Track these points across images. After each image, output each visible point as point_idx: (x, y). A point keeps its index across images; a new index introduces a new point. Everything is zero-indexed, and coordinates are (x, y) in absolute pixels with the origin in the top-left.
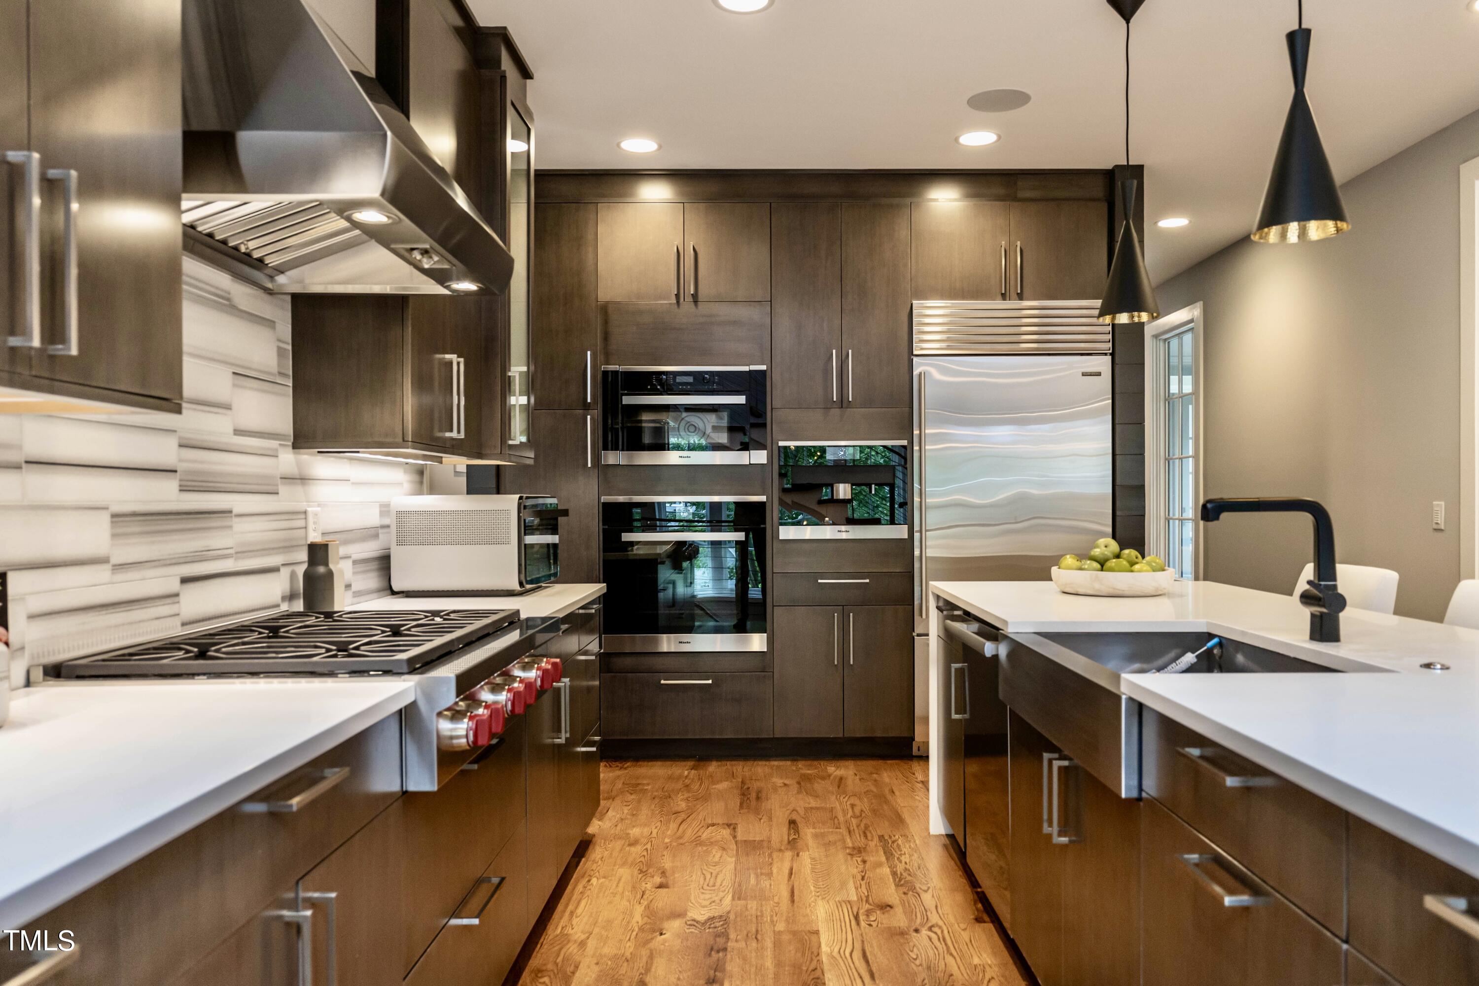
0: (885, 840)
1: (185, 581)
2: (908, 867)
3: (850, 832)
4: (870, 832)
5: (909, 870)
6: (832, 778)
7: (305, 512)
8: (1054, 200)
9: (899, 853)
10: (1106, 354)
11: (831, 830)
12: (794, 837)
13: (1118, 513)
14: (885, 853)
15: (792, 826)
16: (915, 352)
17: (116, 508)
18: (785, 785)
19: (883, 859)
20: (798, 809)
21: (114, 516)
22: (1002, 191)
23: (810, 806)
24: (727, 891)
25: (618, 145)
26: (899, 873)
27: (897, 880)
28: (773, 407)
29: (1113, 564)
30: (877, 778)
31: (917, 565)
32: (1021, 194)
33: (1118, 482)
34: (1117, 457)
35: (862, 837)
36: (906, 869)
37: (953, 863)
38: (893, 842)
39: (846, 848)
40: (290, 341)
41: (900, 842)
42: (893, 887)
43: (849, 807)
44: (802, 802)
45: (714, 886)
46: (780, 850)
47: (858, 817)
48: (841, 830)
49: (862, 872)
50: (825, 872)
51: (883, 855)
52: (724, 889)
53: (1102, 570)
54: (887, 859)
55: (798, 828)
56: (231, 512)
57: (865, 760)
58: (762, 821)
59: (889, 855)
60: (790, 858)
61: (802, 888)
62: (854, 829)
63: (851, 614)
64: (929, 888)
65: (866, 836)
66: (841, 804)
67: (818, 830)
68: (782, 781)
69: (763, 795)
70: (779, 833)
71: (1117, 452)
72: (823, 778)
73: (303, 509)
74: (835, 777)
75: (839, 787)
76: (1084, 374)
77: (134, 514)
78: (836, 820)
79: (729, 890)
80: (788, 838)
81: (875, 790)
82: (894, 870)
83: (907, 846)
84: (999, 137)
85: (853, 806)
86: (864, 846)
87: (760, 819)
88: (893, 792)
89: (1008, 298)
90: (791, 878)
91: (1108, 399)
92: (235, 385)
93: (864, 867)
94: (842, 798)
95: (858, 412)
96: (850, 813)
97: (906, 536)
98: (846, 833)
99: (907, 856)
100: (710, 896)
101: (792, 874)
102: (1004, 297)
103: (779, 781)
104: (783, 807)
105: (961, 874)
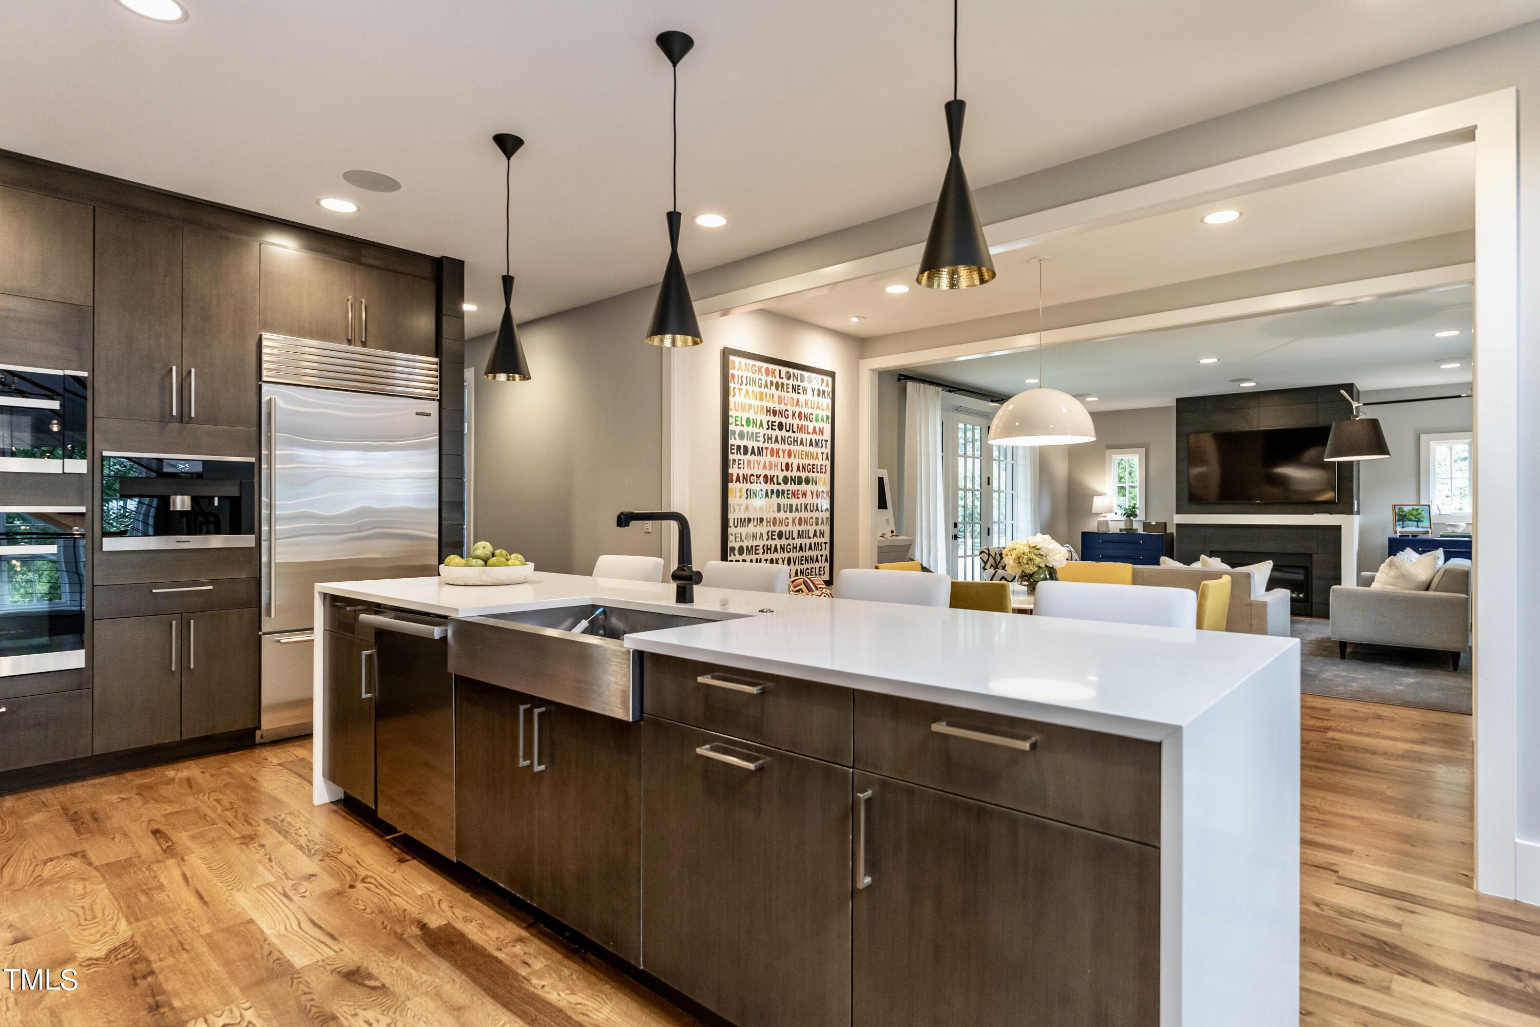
0: (273, 822)
2: (310, 838)
3: (230, 824)
4: (252, 819)
5: (313, 841)
6: (176, 780)
8: (395, 271)
9: (294, 829)
10: (434, 400)
11: (207, 828)
12: (167, 844)
13: (444, 523)
14: (279, 832)
15: (158, 835)
16: (264, 379)
18: (123, 799)
19: (281, 838)
20: (155, 818)
22: (348, 254)
23: (168, 812)
24: (115, 919)
26: (304, 845)
27: (306, 851)
28: (95, 415)
29: (495, 561)
30: (229, 771)
31: (264, 571)
32: (364, 260)
33: (444, 499)
34: (443, 479)
35: (247, 826)
36: (309, 841)
37: (351, 823)
38: (282, 821)
39: (235, 839)
41: (288, 819)
42: (305, 858)
43: (214, 803)
44: (157, 812)
45: (94, 918)
46: (158, 861)
47: (230, 809)
48: (219, 825)
49: (266, 855)
50: (225, 866)
51: (278, 835)
52: (110, 917)
53: (486, 566)
54: (286, 837)
55: (166, 835)
57: (206, 757)
58: (116, 839)
59: (285, 833)
60: (176, 866)
61: (208, 888)
62: (233, 821)
63: (192, 621)
64: (341, 849)
65: (250, 824)
66: (201, 801)
67: (191, 832)
68: (117, 797)
69: (101, 815)
70: (147, 847)
71: (444, 476)
72: (168, 783)
74: (180, 780)
75: (191, 787)
76: (418, 414)
78: (207, 817)
79: (118, 916)
80: (161, 848)
81: (233, 781)
82: (298, 844)
83: (298, 821)
84: (359, 210)
85: (218, 801)
86: (254, 833)
87: (113, 839)
88: (254, 779)
89: (353, 344)
90: (189, 883)
91: (436, 435)
93: (266, 851)
94: (201, 796)
95: (199, 428)
96: (220, 809)
97: (253, 545)
98: (226, 827)
99: (303, 829)
100: (96, 929)
101: (187, 879)
102: (349, 342)
103: (114, 798)
104: (135, 821)
105: (364, 829)
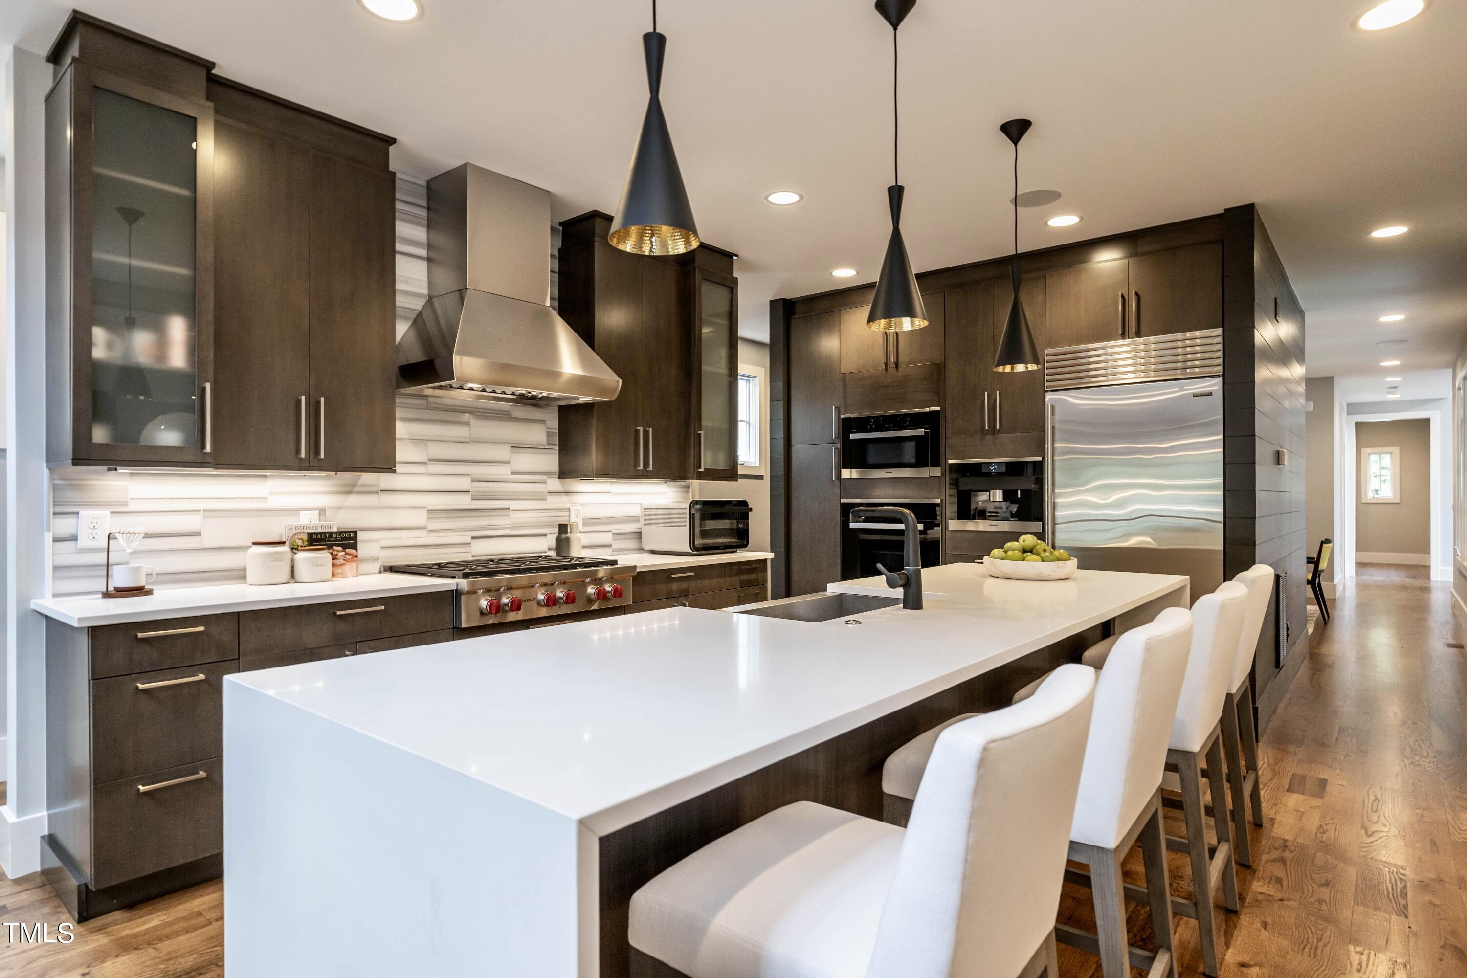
1: (474, 538)
7: (569, 509)
10: (1218, 376)
16: (1046, 389)
17: (430, 508)
21: (428, 510)
22: (1123, 250)
25: (831, 274)
28: (946, 436)
32: (1140, 250)
33: (1228, 487)
34: (1227, 465)
40: (558, 428)
56: (509, 509)
71: (1227, 461)
73: (568, 507)
76: (1195, 395)
77: (442, 510)
84: (1082, 219)
89: (1126, 337)
92: (512, 452)
95: (1006, 437)
97: (1040, 530)
102: (1123, 336)
